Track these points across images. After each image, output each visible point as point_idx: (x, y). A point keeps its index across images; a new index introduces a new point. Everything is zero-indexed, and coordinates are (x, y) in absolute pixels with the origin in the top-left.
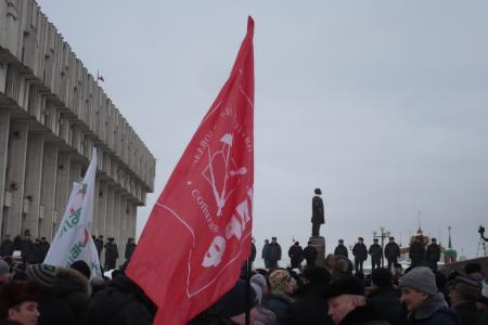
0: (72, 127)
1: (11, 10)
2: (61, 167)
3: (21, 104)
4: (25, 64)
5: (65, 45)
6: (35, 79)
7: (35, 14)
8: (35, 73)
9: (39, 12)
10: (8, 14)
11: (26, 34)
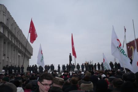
0: (17, 41)
1: (4, 14)
2: (14, 50)
3: (6, 36)
4: (7, 26)
5: (15, 23)
6: (10, 30)
7: (9, 15)
8: (9, 29)
9: (10, 15)
10: (4, 15)
11: (7, 19)
